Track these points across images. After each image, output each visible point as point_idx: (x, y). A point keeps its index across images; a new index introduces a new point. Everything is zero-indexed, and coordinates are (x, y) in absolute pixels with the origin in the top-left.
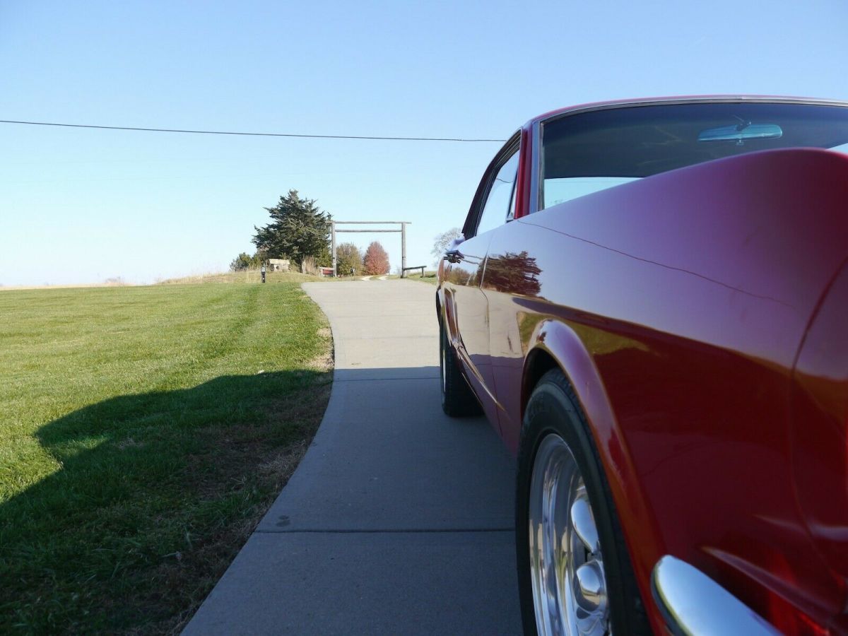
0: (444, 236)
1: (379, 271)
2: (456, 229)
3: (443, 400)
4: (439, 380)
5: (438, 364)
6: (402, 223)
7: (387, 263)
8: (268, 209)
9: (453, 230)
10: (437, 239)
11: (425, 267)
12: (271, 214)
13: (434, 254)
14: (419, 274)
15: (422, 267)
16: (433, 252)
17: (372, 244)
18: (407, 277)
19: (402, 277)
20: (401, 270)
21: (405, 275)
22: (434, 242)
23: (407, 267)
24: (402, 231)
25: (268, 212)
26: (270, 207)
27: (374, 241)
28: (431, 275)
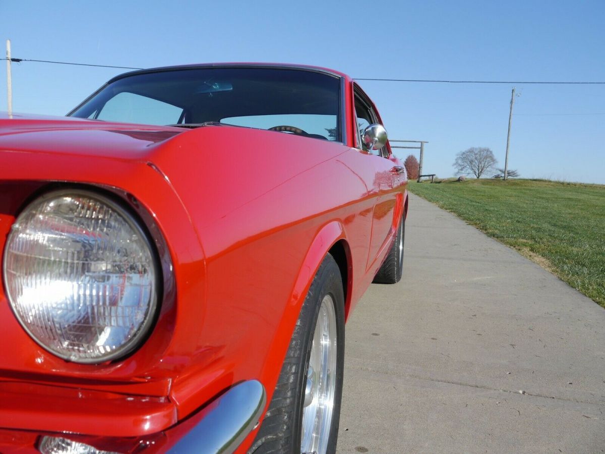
0: (464, 153)
1: (412, 177)
2: (474, 148)
6: (421, 142)
8: (328, 130)
9: (471, 149)
10: (458, 155)
12: (329, 134)
13: (455, 166)
14: (428, 180)
15: (433, 175)
16: (455, 164)
17: (409, 157)
21: (420, 181)
22: (455, 157)
23: (423, 174)
24: (421, 148)
25: (328, 132)
26: (329, 128)
27: (411, 154)
28: (438, 181)
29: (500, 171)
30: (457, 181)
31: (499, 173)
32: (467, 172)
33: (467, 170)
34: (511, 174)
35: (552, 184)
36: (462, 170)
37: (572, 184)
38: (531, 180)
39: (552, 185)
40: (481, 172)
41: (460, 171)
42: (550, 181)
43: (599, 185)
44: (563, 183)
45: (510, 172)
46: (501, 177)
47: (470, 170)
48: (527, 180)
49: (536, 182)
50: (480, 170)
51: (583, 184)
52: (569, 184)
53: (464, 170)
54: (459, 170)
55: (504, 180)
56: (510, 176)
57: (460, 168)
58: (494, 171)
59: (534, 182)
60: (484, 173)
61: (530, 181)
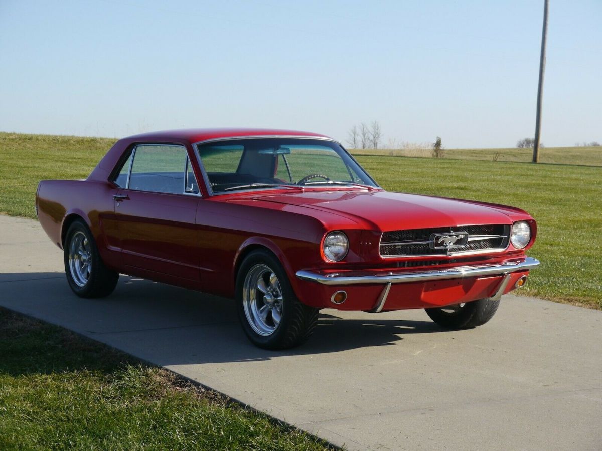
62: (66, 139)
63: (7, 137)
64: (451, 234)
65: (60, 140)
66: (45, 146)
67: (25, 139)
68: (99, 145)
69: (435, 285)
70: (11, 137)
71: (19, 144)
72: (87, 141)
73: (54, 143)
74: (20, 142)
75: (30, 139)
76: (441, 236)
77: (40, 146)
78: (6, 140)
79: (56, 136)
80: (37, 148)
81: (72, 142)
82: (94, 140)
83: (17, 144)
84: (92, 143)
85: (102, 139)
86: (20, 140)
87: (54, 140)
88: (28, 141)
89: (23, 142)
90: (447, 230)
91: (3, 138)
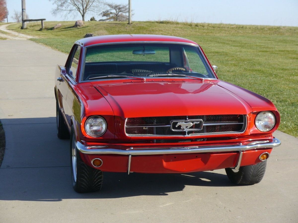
3: (58, 132)
4: (56, 124)
5: (56, 116)
7: (5, 8)
11: (44, 19)
14: (38, 25)
15: (42, 20)
18: (26, 29)
19: (22, 28)
20: (21, 22)
21: (25, 27)
23: (26, 19)
28: (50, 27)
29: (110, 6)
30: (73, 27)
31: (109, 8)
32: (69, 9)
33: (68, 6)
34: (122, 9)
35: (180, 26)
36: (62, 5)
37: (200, 25)
38: (157, 22)
39: (180, 28)
40: (86, 7)
41: (60, 7)
42: (177, 23)
43: (226, 25)
44: (191, 25)
45: (121, 7)
46: (111, 13)
47: (72, 6)
48: (153, 22)
49: (163, 25)
50: (85, 6)
51: (211, 24)
52: (197, 25)
53: (65, 5)
54: (58, 6)
55: (129, 24)
56: (120, 11)
57: (60, 3)
58: (102, 6)
59: (161, 24)
60: (90, 9)
61: (156, 24)
62: (263, 27)
63: (230, 27)
64: (187, 121)
65: (259, 28)
66: (250, 32)
67: (239, 27)
68: (281, 30)
69: (175, 157)
70: (232, 27)
71: (235, 30)
72: (275, 28)
73: (255, 30)
74: (236, 29)
75: (242, 27)
76: (178, 122)
77: (247, 31)
78: (229, 28)
79: (257, 26)
80: (245, 33)
81: (266, 29)
82: (279, 28)
83: (234, 30)
84: (278, 29)
85: (284, 27)
86: (236, 28)
87: (256, 28)
88: (241, 28)
89: (238, 29)
90: (183, 118)
91: (228, 27)
